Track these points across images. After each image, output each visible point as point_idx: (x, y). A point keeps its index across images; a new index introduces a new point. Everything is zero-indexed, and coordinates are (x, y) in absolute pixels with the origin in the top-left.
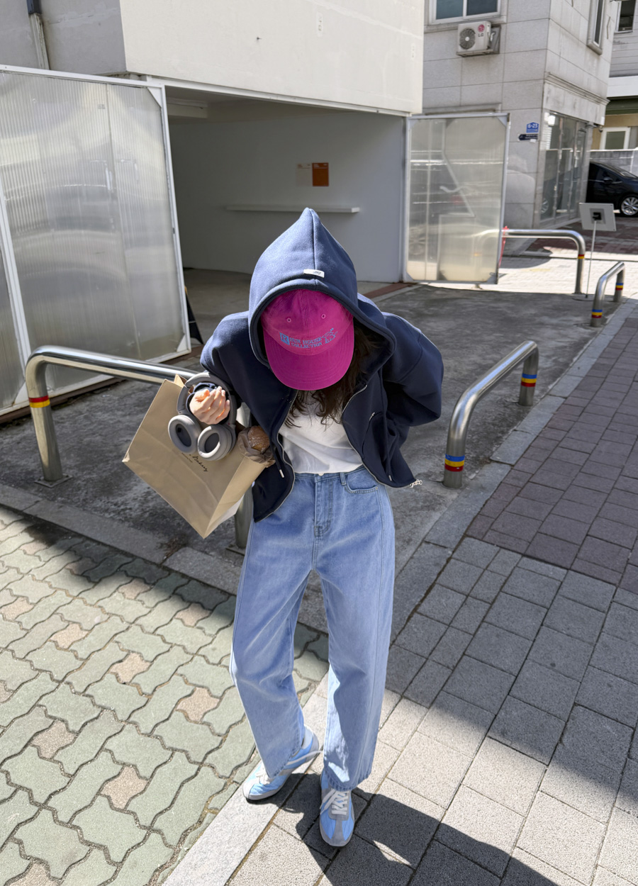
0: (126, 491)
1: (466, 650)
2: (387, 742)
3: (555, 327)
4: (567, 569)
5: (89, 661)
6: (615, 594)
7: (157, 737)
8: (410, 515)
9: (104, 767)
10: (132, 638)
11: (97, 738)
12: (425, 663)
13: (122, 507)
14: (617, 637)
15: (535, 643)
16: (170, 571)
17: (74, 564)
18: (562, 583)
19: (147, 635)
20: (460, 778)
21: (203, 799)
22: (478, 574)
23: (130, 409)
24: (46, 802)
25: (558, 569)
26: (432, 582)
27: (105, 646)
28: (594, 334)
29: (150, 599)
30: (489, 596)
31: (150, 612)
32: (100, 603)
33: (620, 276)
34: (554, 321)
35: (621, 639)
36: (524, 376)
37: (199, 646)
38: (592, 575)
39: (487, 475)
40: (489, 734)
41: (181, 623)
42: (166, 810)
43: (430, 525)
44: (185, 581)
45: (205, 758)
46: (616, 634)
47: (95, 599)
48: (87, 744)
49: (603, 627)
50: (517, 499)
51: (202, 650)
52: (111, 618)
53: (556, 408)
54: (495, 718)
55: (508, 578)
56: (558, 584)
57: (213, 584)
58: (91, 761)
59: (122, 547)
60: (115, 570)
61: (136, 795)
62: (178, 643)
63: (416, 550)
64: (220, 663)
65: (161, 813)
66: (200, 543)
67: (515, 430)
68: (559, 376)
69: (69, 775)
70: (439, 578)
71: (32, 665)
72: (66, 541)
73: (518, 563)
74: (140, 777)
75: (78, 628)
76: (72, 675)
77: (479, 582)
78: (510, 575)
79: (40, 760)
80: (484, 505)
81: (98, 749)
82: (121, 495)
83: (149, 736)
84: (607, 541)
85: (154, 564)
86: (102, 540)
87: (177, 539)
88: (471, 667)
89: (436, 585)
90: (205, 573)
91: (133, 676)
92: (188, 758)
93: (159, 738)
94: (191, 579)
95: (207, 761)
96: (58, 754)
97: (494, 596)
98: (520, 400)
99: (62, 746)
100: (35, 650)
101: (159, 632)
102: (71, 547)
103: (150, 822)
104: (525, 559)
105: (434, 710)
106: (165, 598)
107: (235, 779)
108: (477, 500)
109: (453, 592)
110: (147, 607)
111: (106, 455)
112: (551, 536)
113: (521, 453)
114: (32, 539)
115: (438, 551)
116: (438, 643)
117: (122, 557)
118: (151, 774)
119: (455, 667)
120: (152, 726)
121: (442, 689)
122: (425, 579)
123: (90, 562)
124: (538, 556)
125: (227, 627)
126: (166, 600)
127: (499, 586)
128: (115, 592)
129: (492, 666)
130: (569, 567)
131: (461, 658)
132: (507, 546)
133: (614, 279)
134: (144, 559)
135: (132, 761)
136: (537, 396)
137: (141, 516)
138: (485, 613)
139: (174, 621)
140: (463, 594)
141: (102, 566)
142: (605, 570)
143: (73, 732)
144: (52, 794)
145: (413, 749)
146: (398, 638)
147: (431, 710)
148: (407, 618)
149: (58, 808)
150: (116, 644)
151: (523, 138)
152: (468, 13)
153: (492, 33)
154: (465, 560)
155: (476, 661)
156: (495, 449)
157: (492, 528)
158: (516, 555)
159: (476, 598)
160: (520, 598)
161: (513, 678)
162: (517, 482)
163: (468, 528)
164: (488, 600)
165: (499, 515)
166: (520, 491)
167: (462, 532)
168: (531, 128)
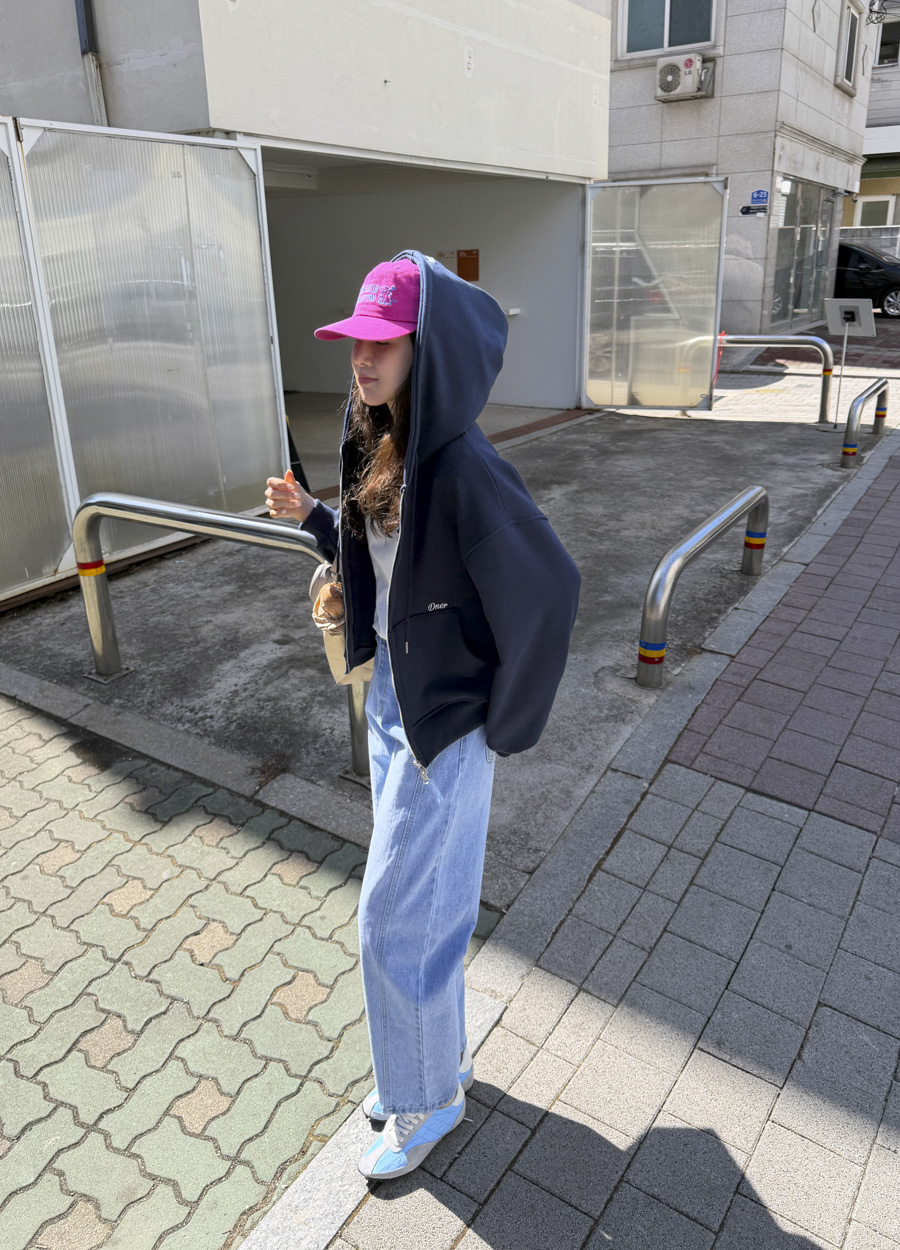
0: (205, 689)
1: (668, 924)
2: (559, 1054)
3: (792, 467)
4: (809, 810)
5: (154, 933)
6: (875, 847)
7: (245, 1041)
8: (590, 730)
9: (175, 1079)
10: (212, 902)
11: (164, 1041)
12: (612, 941)
13: (201, 714)
14: (878, 909)
15: (763, 916)
16: (264, 806)
17: (136, 797)
18: (801, 830)
19: (233, 896)
20: (659, 1102)
21: (307, 1123)
22: (685, 816)
23: (213, 578)
24: (96, 1123)
25: (796, 809)
26: (622, 826)
27: (176, 912)
28: (846, 478)
29: (238, 844)
30: (699, 847)
31: (237, 864)
32: (169, 852)
33: (882, 398)
34: (791, 460)
35: (885, 911)
36: (749, 534)
37: (303, 913)
38: (842, 818)
39: (697, 669)
40: (700, 1045)
41: (279, 881)
42: (257, 1136)
43: (617, 746)
44: (284, 821)
45: (310, 1071)
46: (877, 904)
47: (164, 846)
48: (152, 1049)
49: (858, 893)
51: (306, 918)
52: (184, 873)
53: (794, 579)
54: (708, 1022)
55: (727, 822)
56: (796, 831)
57: (322, 826)
58: (156, 1071)
59: (200, 773)
60: (190, 804)
61: (217, 1117)
62: (275, 909)
63: (599, 781)
64: (331, 937)
65: (250, 1140)
66: (305, 768)
67: (736, 609)
68: (797, 535)
69: (127, 1090)
70: (631, 821)
71: (78, 938)
72: (125, 764)
73: (740, 801)
74: (222, 1093)
75: (141, 886)
76: (132, 952)
77: (686, 828)
78: (729, 818)
79: (88, 1069)
80: (693, 715)
81: (166, 1056)
82: (199, 696)
83: (234, 1040)
84: (864, 771)
85: (243, 796)
86: (173, 763)
87: (274, 762)
88: (674, 948)
89: (627, 832)
90: (311, 810)
91: (213, 954)
92: (287, 1070)
93: (248, 1042)
94: (292, 818)
95: (313, 1074)
96: (113, 1062)
97: (706, 848)
98: (742, 568)
99: (118, 1051)
100: (83, 916)
101: (248, 892)
102: (131, 773)
103: (236, 1151)
104: (750, 795)
105: (624, 1010)
106: (258, 845)
107: (350, 1099)
108: (683, 707)
109: (650, 841)
110: (232, 858)
111: (180, 640)
112: (786, 762)
113: (744, 639)
114: (80, 761)
115: (629, 783)
116: (630, 913)
117: (200, 786)
118: (237, 1089)
119: (652, 949)
120: (239, 1025)
121: (634, 980)
122: (612, 822)
123: (157, 794)
124: (769, 791)
125: (341, 886)
126: (258, 847)
127: (715, 833)
128: (190, 835)
129: (704, 948)
130: (811, 807)
131: (661, 936)
132: (725, 777)
133: (873, 402)
134: (228, 789)
135: (211, 1073)
136: (767, 562)
137: (226, 728)
138: (694, 872)
139: (269, 876)
140: (664, 844)
141: (172, 799)
142: (862, 812)
143: (132, 1032)
144: (104, 1113)
145: (594, 1064)
146: (576, 906)
147: (619, 1009)
148: (587, 877)
149: (112, 1131)
150: (191, 909)
151: (746, 211)
152: (671, 44)
153: (703, 69)
154: (666, 795)
155: (681, 940)
156: (708, 634)
157: (704, 749)
158: (737, 789)
159: (682, 851)
160: (743, 851)
161: (733, 966)
162: (738, 680)
163: (671, 750)
164: (698, 854)
165: (715, 731)
166: (744, 693)
167: (662, 757)
168: (758, 197)
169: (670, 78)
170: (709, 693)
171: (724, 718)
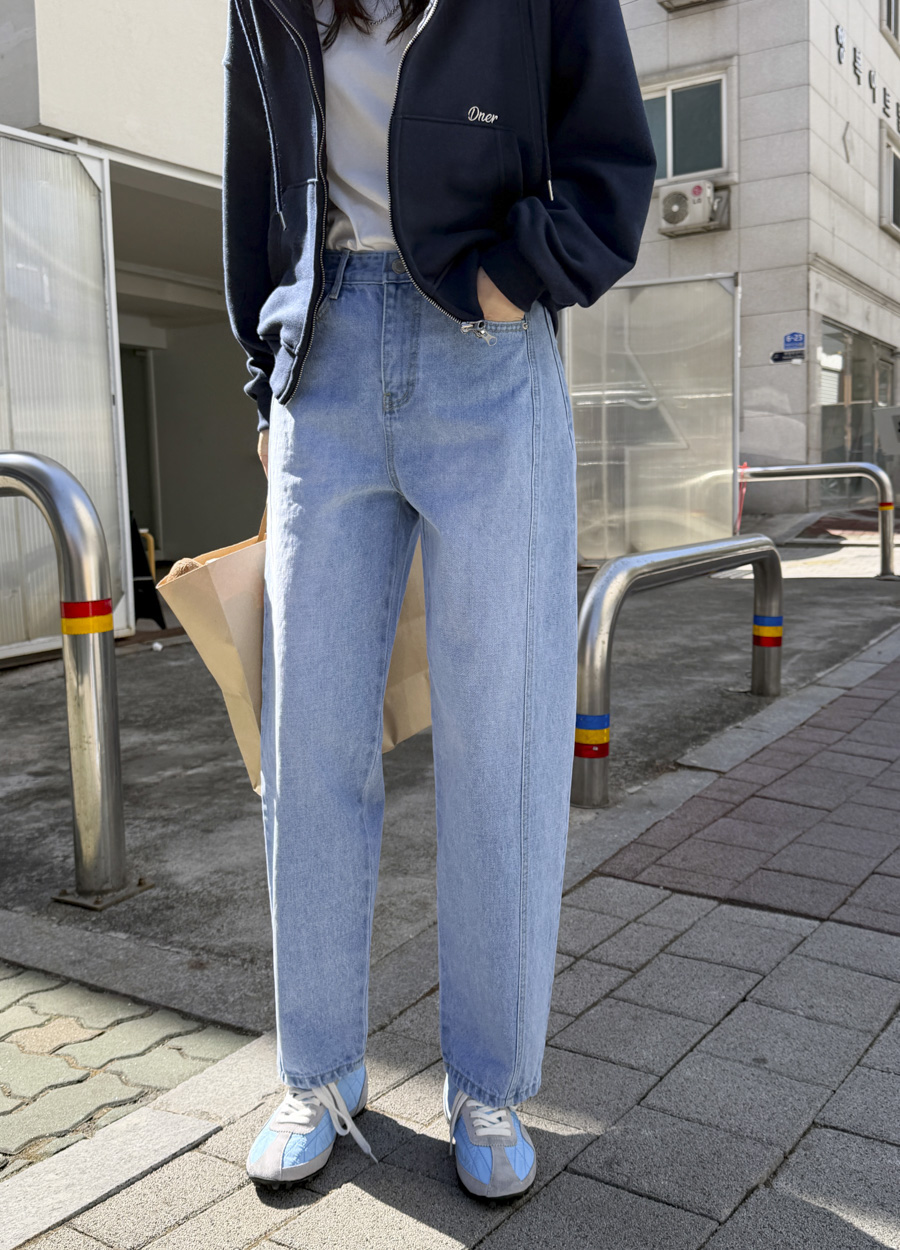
4: (822, 920)
15: (717, 1028)
18: (805, 939)
22: (614, 926)
25: (800, 920)
30: (632, 959)
39: (665, 787)
50: (722, 821)
53: (828, 701)
54: (595, 1140)
56: (798, 940)
67: (738, 727)
68: (837, 662)
77: (613, 940)
78: (688, 931)
80: (648, 830)
97: (643, 959)
98: (752, 686)
104: (726, 907)
108: (635, 823)
112: (789, 873)
113: (744, 757)
124: (756, 898)
127: (661, 944)
129: (609, 1061)
130: (825, 915)
132: (686, 888)
138: (615, 984)
140: (570, 955)
151: (779, 357)
153: (715, 197)
154: (587, 907)
155: (571, 1054)
156: (688, 750)
157: (658, 862)
158: (705, 901)
159: (599, 962)
160: (702, 960)
161: (653, 1079)
162: (726, 796)
163: (606, 862)
164: (628, 966)
165: (679, 844)
166: (732, 810)
167: (589, 869)
170: (679, 810)
171: (697, 832)
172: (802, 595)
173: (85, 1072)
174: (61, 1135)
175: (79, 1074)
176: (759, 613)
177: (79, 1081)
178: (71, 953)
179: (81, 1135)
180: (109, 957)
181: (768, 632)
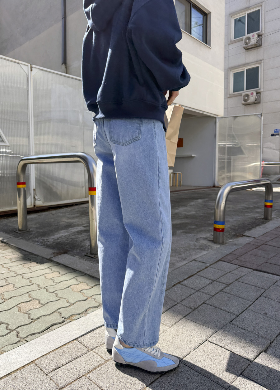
1: (206, 301)
12: (176, 304)
15: (254, 303)
18: (277, 281)
22: (224, 273)
26: (194, 274)
30: (228, 282)
39: (240, 240)
43: (200, 255)
50: (255, 250)
54: (216, 332)
63: (188, 263)
67: (260, 227)
70: (199, 273)
77: (223, 277)
78: (244, 276)
80: (235, 251)
88: (206, 308)
97: (231, 282)
98: (264, 217)
104: (255, 271)
108: (231, 249)
109: (205, 279)
112: (273, 264)
113: (261, 234)
115: (201, 264)
116: (188, 297)
119: (196, 309)
121: (184, 318)
124: (264, 270)
127: (236, 279)
129: (221, 310)
131: (201, 305)
132: (245, 266)
136: (275, 217)
138: (223, 288)
140: (212, 280)
148: (173, 285)
151: (273, 135)
152: (247, 89)
153: (257, 95)
154: (217, 268)
155: (211, 306)
156: (246, 232)
157: (237, 259)
158: (249, 269)
159: (219, 282)
160: (248, 284)
161: (234, 316)
162: (256, 244)
163: (222, 258)
164: (227, 283)
165: (243, 255)
166: (258, 247)
167: (218, 259)
168: (276, 131)
169: (246, 98)
170: (243, 246)
171: (248, 252)
172: (278, 196)
173: (87, 298)
174: (79, 314)
175: (85, 298)
176: (266, 199)
177: (85, 300)
178: (87, 268)
179: (83, 315)
180: (96, 269)
181: (269, 204)
